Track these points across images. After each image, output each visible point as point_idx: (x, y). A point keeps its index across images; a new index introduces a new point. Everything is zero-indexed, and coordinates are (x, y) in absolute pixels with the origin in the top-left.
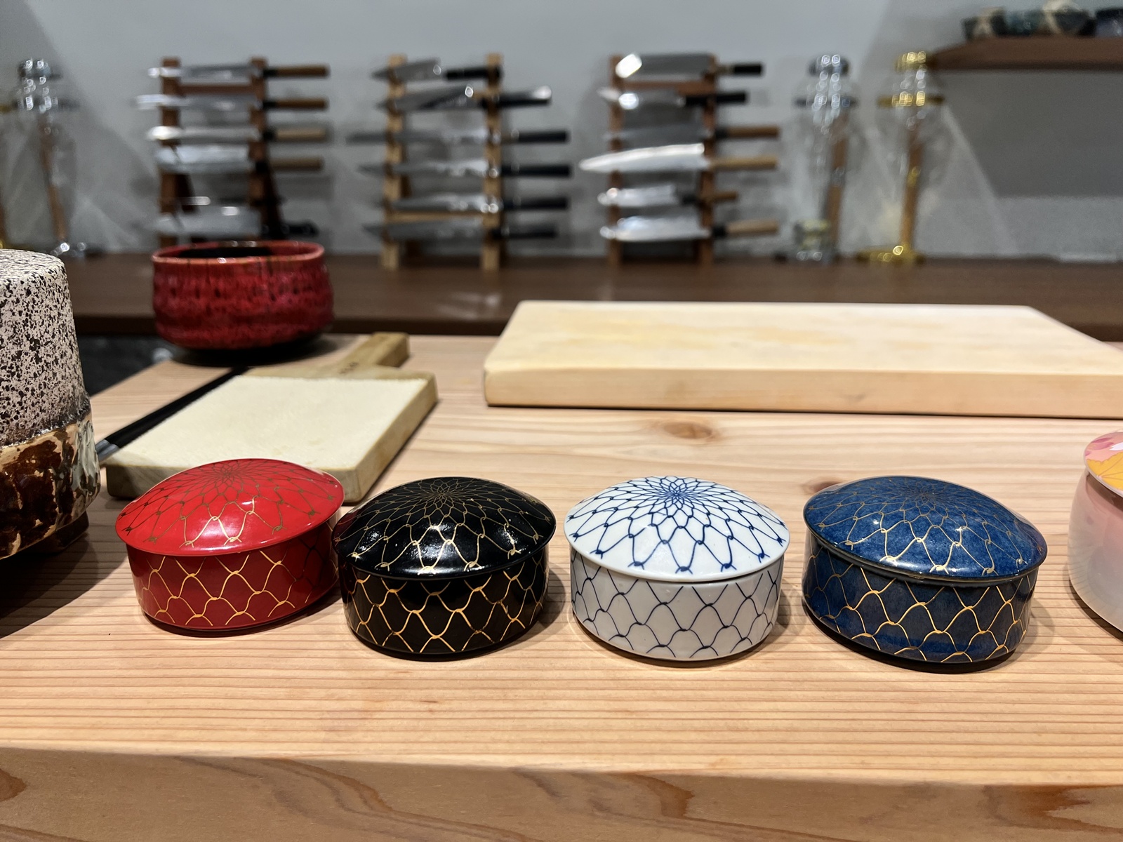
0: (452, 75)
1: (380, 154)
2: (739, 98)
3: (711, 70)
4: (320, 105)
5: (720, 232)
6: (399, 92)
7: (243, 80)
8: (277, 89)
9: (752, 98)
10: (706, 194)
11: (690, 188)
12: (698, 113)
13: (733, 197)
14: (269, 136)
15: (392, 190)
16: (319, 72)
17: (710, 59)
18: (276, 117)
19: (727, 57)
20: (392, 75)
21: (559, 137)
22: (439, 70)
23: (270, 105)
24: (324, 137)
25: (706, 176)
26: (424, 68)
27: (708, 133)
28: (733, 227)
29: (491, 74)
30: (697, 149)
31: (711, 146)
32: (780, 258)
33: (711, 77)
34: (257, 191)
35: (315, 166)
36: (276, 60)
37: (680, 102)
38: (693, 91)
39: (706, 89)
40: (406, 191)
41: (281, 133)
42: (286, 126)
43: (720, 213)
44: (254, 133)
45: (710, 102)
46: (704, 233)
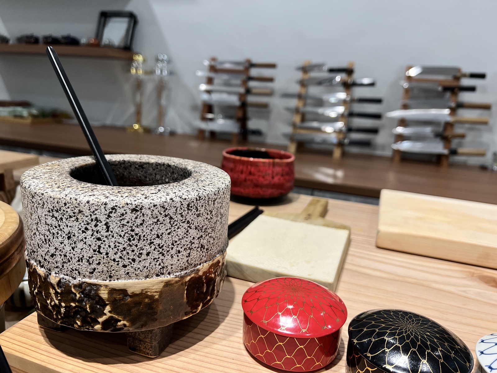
0: (332, 71)
1: (294, 103)
2: (472, 89)
3: (458, 74)
4: (271, 80)
5: (454, 152)
6: (306, 77)
7: (241, 68)
8: (254, 72)
9: (478, 89)
10: (448, 133)
11: (440, 129)
12: (448, 95)
13: (462, 136)
14: (248, 91)
15: (297, 119)
16: (272, 66)
17: (459, 70)
18: (252, 84)
19: (467, 69)
20: (305, 69)
21: (378, 101)
22: (326, 68)
23: (251, 79)
24: (270, 94)
25: (448, 125)
26: (319, 67)
27: (453, 105)
28: (460, 150)
29: (349, 71)
30: (447, 111)
31: (453, 111)
32: (484, 168)
33: (457, 78)
34: (240, 114)
35: (265, 106)
36: (256, 60)
37: (440, 89)
38: (447, 84)
39: (454, 84)
40: (303, 120)
41: (254, 91)
42: (256, 88)
43: (454, 143)
44: (242, 90)
45: (456, 90)
46: (446, 152)
